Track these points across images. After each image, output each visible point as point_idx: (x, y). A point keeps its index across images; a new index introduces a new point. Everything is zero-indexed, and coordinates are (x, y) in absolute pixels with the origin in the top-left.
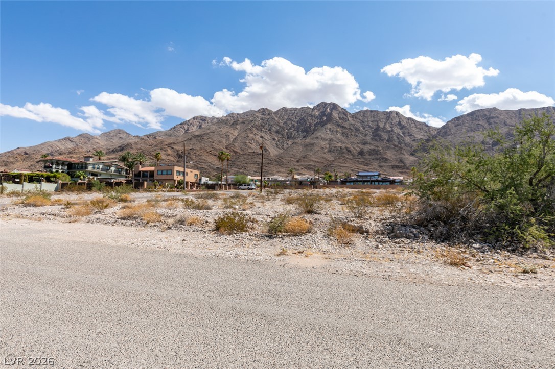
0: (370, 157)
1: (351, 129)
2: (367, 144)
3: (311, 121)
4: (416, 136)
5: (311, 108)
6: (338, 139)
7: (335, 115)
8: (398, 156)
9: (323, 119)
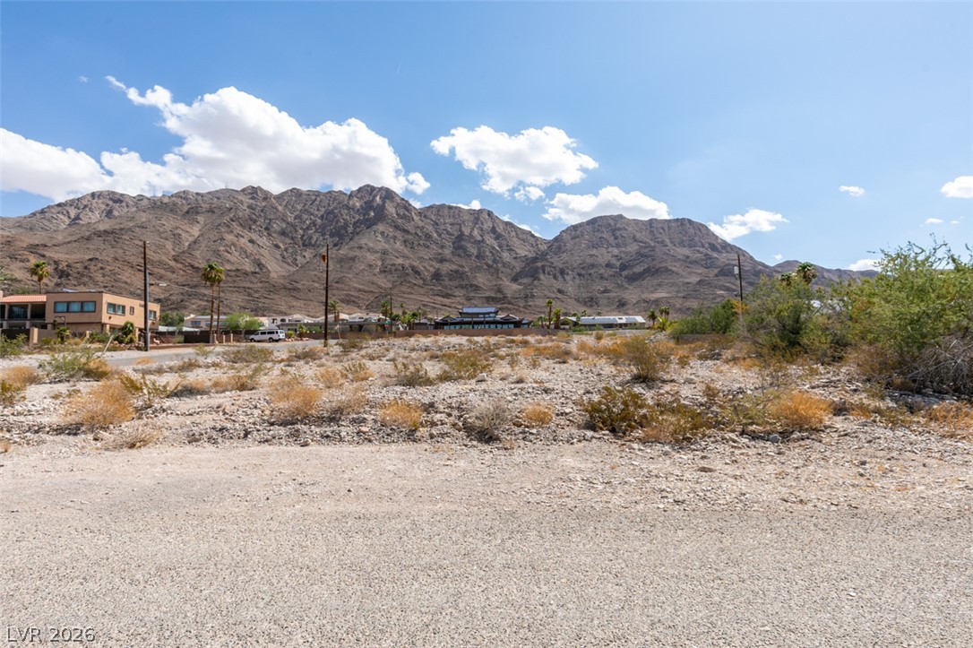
0: (450, 283)
1: (418, 235)
2: (446, 260)
3: (348, 218)
4: (518, 251)
5: (345, 194)
6: (397, 251)
7: (390, 209)
8: (494, 283)
9: (369, 215)
